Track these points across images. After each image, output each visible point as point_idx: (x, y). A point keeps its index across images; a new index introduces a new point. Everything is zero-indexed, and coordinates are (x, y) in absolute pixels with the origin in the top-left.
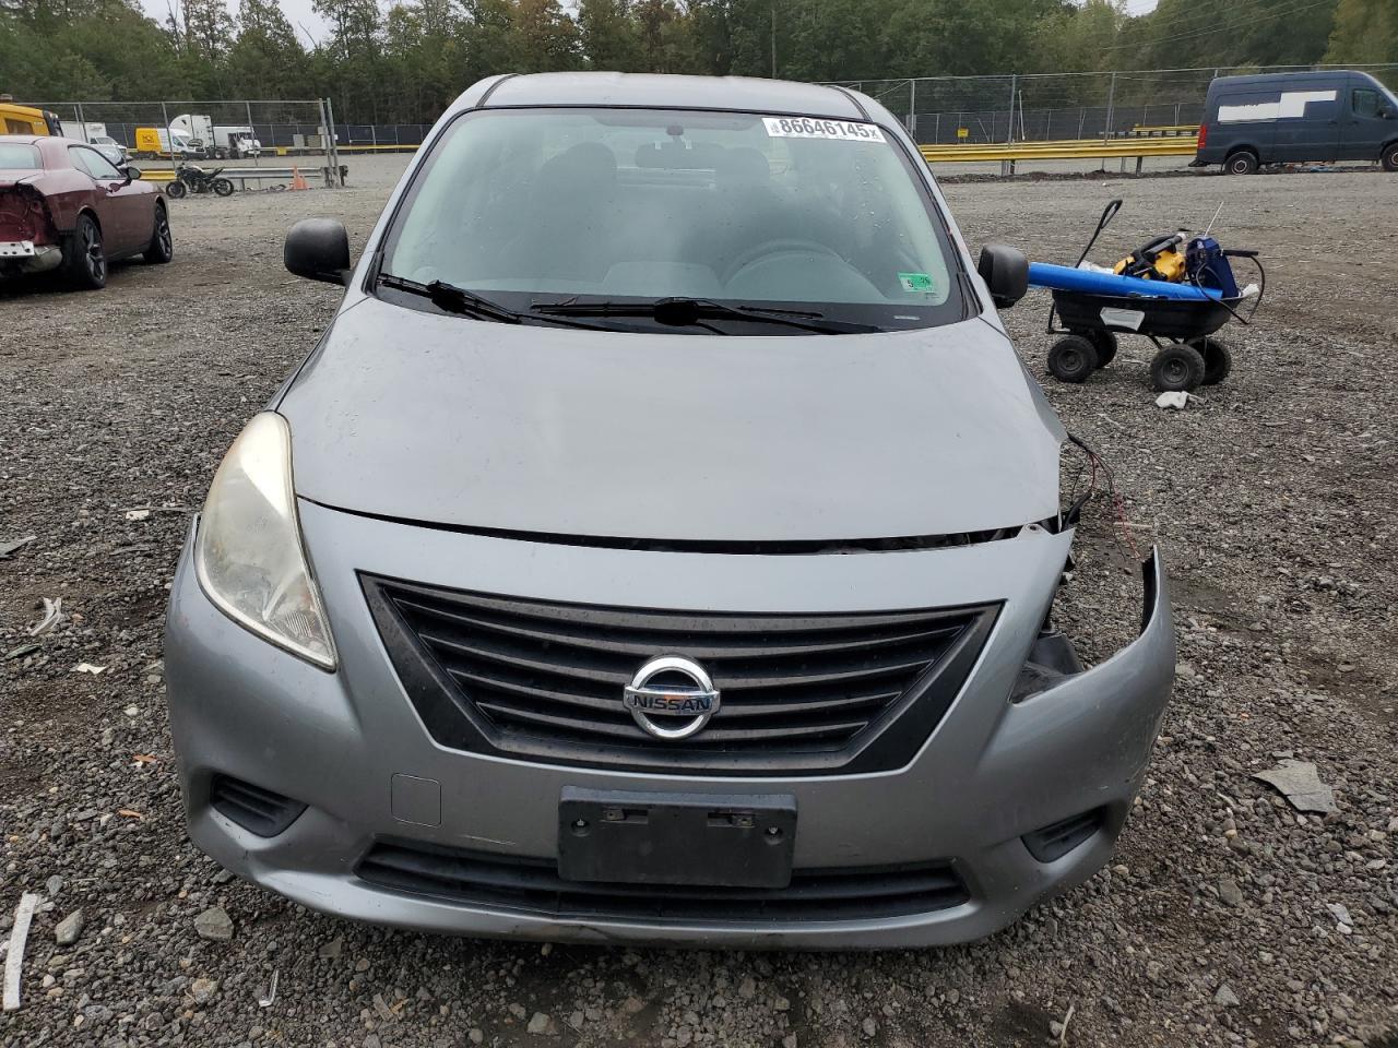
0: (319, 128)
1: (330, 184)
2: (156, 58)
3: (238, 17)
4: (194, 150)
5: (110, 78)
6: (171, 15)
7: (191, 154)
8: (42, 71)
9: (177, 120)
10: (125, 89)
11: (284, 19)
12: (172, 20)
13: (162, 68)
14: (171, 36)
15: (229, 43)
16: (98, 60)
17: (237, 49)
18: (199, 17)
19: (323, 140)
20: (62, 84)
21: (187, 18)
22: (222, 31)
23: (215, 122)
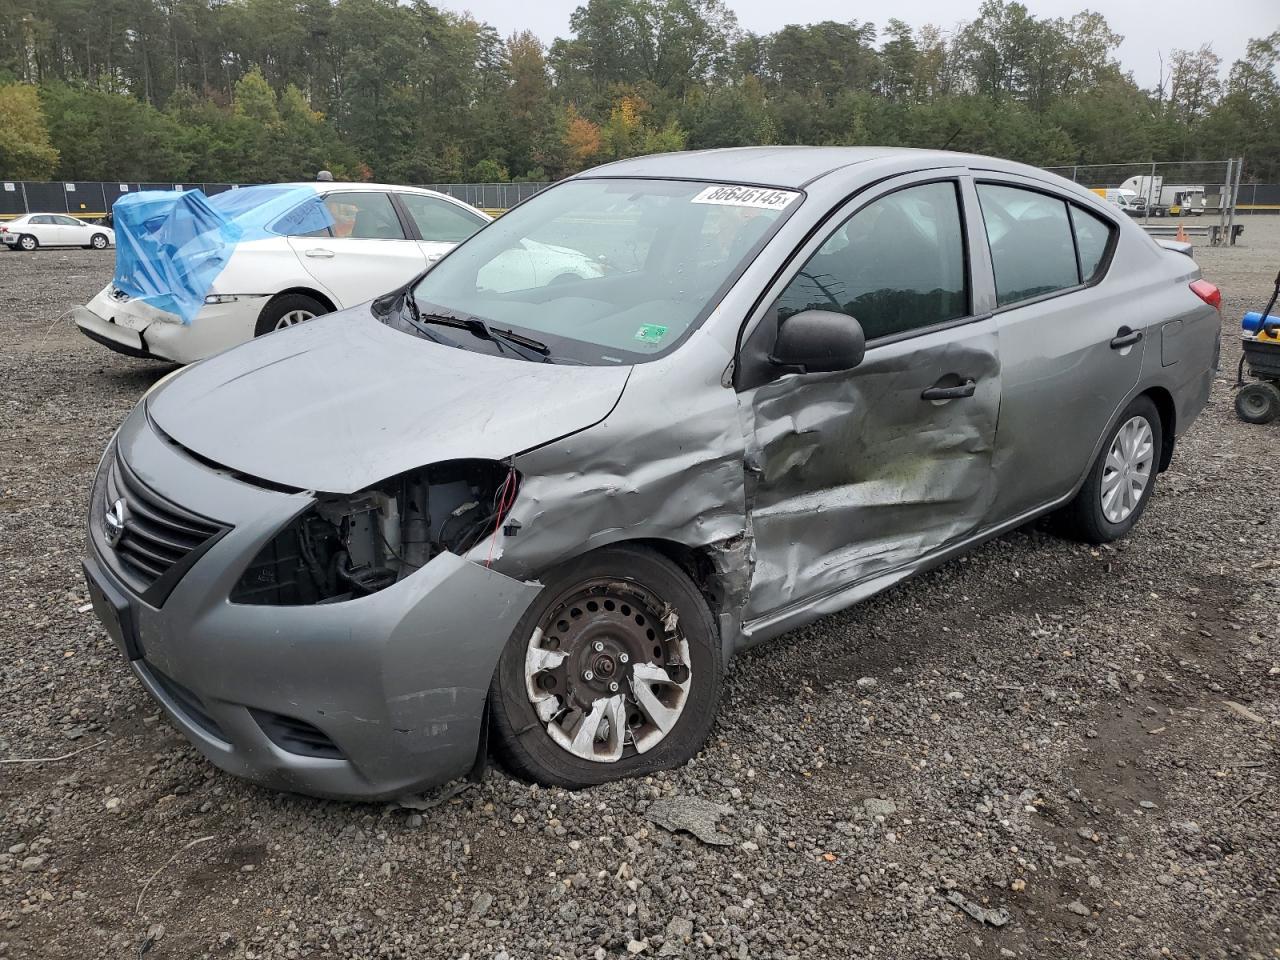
0: (1222, 188)
1: (1215, 242)
2: (1129, 126)
3: (1226, 81)
4: (1135, 208)
5: (1080, 146)
6: (1160, 86)
7: (1133, 211)
8: (1024, 142)
9: (1130, 181)
10: (1091, 154)
11: (1274, 82)
12: (1160, 90)
13: (1132, 134)
14: (1155, 105)
15: (1209, 107)
16: (1076, 130)
17: (1215, 112)
18: (1188, 85)
19: (1223, 198)
20: (1037, 152)
21: (1176, 87)
22: (1205, 97)
23: (1165, 182)
